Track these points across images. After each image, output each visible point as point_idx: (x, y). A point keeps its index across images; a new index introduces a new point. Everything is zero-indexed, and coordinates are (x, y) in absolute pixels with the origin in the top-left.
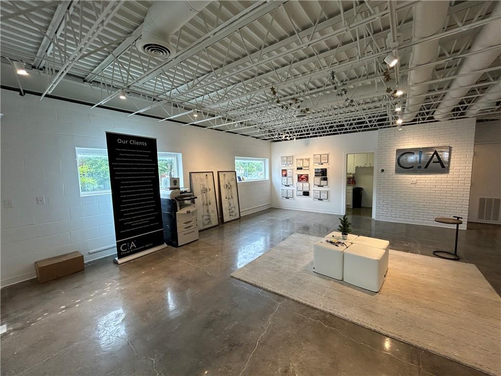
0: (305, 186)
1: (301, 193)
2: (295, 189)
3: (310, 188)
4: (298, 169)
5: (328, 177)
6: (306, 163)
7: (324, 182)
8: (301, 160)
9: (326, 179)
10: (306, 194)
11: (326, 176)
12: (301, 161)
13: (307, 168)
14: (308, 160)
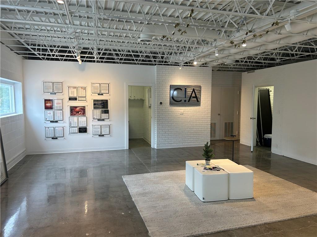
0: (81, 121)
1: (76, 130)
2: (67, 125)
3: (88, 123)
4: (70, 99)
5: (109, 109)
6: (81, 93)
7: (104, 116)
8: (75, 88)
9: (107, 112)
10: (83, 130)
11: (107, 108)
12: (75, 90)
13: (83, 99)
14: (85, 89)
